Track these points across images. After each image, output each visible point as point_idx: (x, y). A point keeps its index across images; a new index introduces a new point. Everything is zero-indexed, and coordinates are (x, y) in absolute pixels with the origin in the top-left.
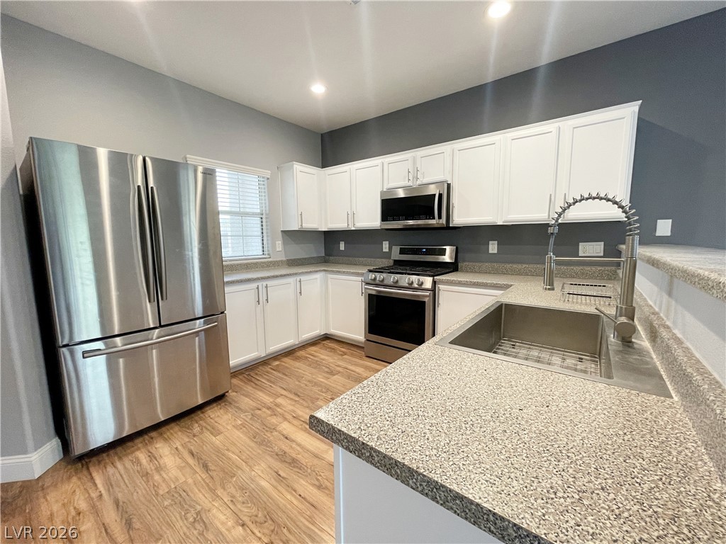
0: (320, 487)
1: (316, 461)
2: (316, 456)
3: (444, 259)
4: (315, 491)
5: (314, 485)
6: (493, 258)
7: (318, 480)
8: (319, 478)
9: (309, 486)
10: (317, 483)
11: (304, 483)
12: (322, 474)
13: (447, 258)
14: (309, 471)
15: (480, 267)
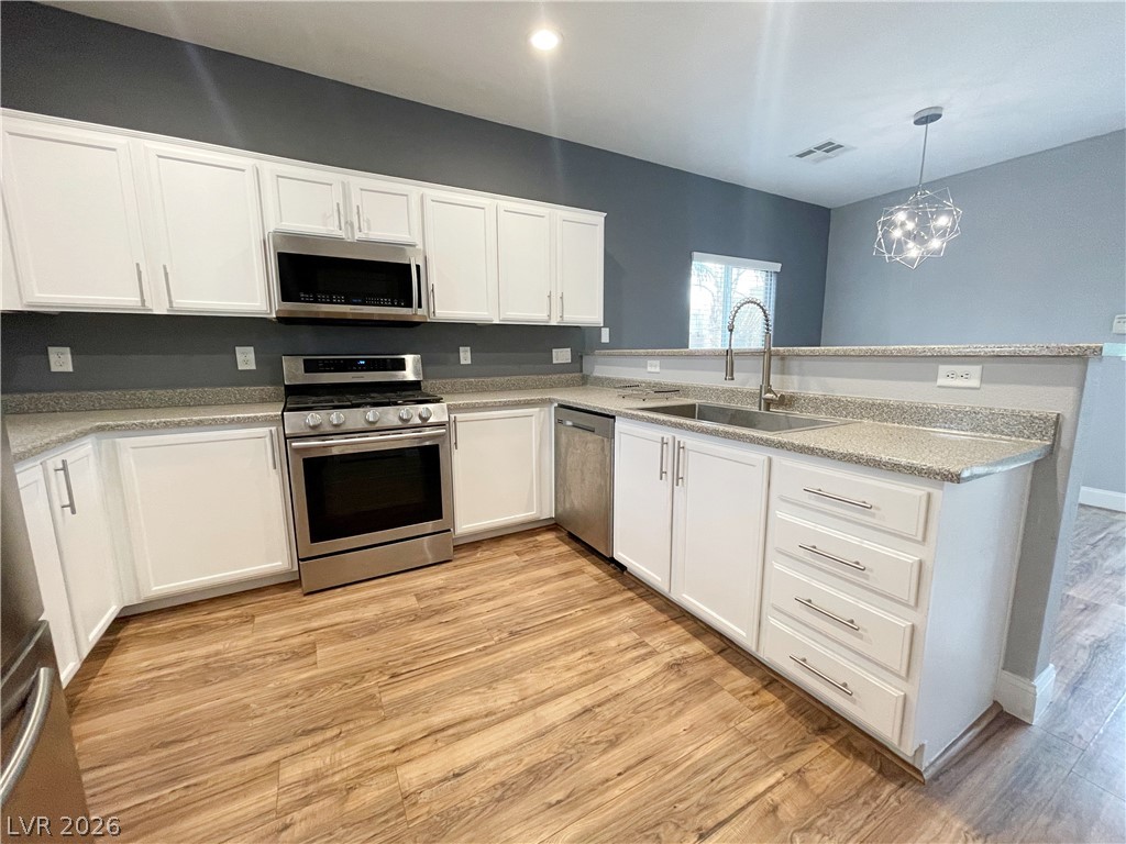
0: (613, 743)
1: (554, 738)
2: (541, 735)
3: (404, 376)
4: (617, 752)
5: (605, 751)
6: (466, 372)
7: (596, 743)
8: (593, 740)
9: (604, 758)
10: (602, 746)
11: (595, 764)
12: (586, 735)
13: (409, 374)
14: (573, 751)
15: (453, 385)
